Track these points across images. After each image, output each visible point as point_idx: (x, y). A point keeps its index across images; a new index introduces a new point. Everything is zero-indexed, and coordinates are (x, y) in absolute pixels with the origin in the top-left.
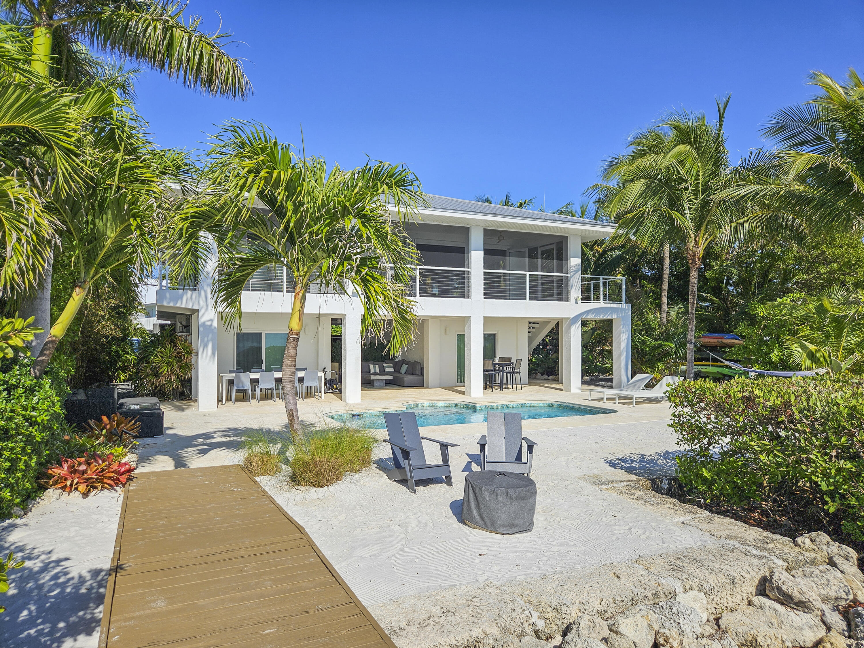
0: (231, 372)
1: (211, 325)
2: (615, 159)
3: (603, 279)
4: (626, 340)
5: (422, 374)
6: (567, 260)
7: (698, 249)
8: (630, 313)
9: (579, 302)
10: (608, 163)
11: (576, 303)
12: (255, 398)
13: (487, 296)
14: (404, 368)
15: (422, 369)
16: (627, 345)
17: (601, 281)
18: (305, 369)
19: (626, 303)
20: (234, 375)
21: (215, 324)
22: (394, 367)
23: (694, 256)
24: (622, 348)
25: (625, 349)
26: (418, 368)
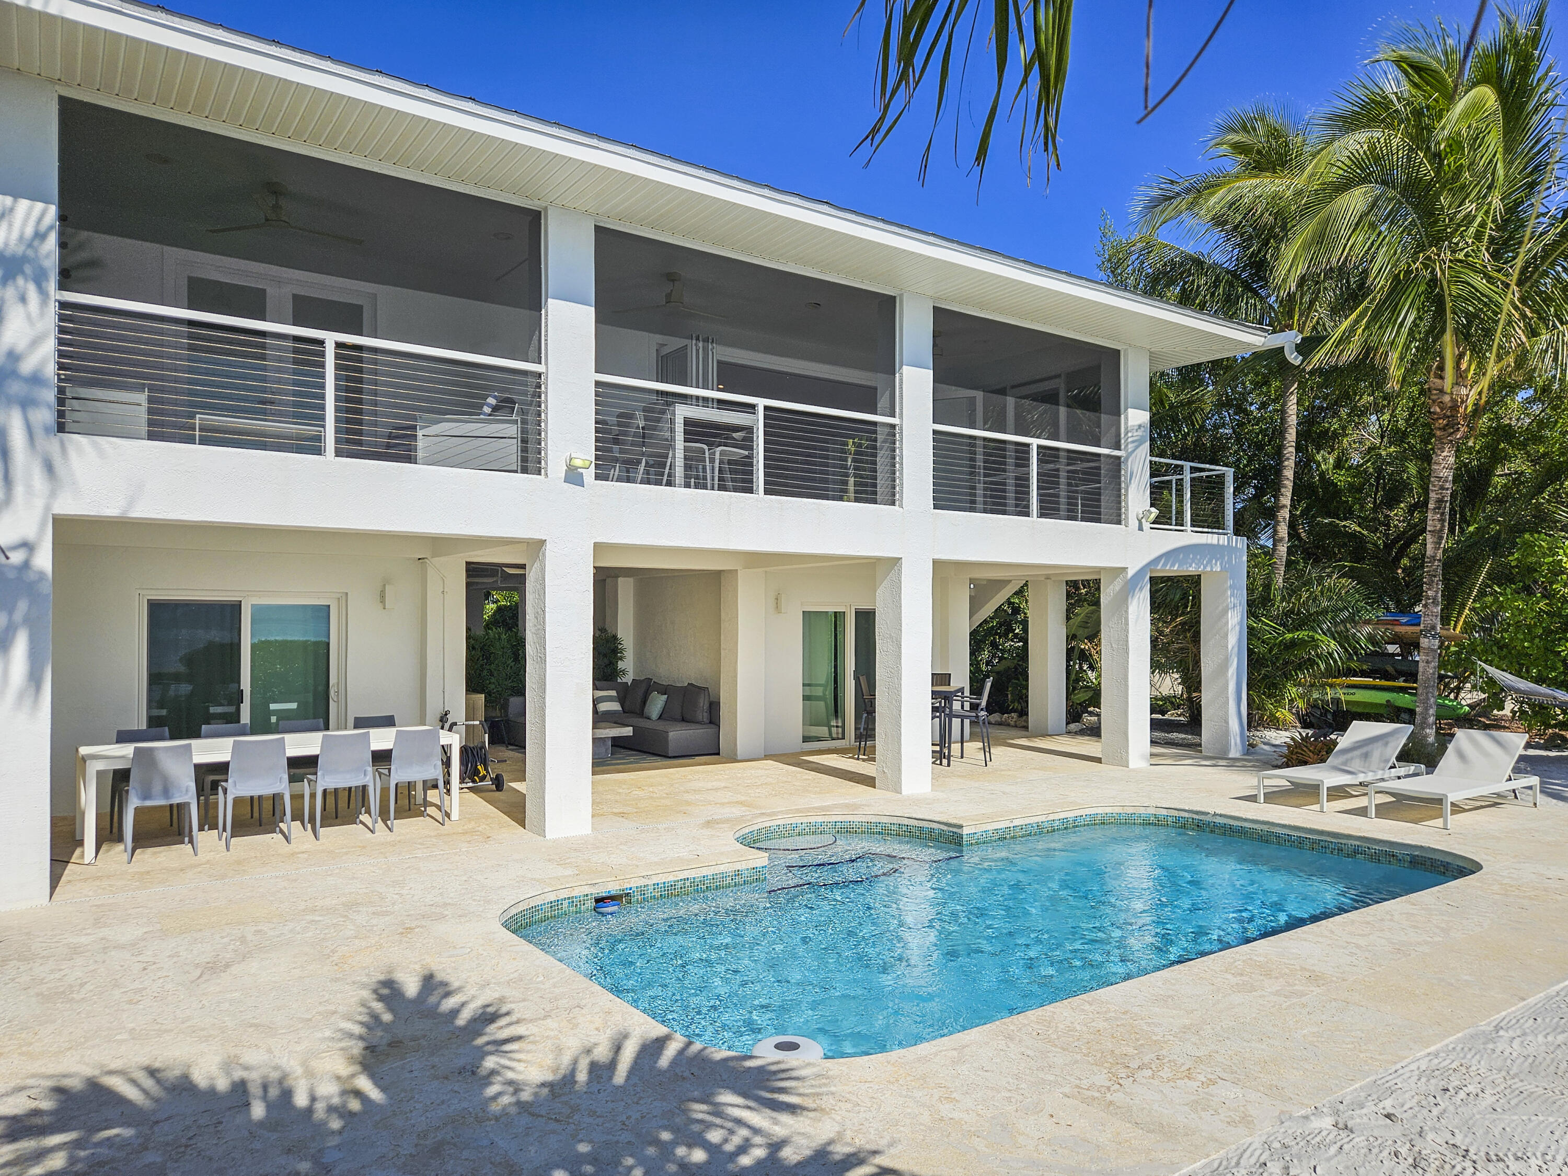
0: (124, 737)
1: (26, 565)
2: (1172, 182)
3: (1193, 470)
4: (1237, 628)
5: (714, 719)
6: (1116, 412)
7: (1464, 391)
8: (1245, 558)
9: (1146, 525)
10: (1156, 193)
11: (1141, 528)
12: (214, 827)
13: (942, 501)
14: (657, 704)
15: (714, 707)
16: (1239, 640)
17: (1187, 477)
18: (388, 722)
19: (1237, 533)
20: (128, 750)
21: (44, 560)
22: (622, 700)
23: (1455, 407)
24: (1230, 647)
25: (1236, 649)
26: (703, 703)
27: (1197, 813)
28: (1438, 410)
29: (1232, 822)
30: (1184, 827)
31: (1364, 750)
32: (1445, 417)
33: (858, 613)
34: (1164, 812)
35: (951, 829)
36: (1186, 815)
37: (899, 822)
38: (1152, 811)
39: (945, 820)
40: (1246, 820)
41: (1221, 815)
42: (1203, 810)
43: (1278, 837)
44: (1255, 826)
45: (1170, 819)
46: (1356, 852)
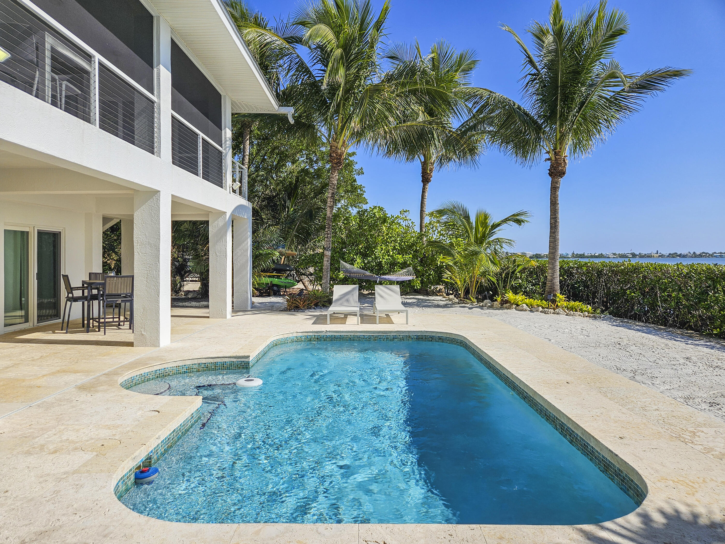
7: (344, 149)
11: (230, 192)
17: (237, 170)
23: (341, 155)
24: (248, 256)
27: (317, 332)
28: (335, 155)
29: (335, 334)
30: (310, 340)
31: (346, 298)
32: (337, 159)
33: (41, 234)
34: (300, 334)
35: (240, 360)
36: (311, 334)
37: (199, 362)
38: (295, 335)
39: (234, 355)
40: (343, 332)
41: (330, 332)
42: (320, 330)
43: (359, 337)
44: (347, 334)
45: (303, 338)
46: (394, 338)
